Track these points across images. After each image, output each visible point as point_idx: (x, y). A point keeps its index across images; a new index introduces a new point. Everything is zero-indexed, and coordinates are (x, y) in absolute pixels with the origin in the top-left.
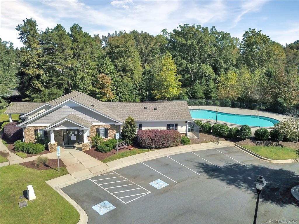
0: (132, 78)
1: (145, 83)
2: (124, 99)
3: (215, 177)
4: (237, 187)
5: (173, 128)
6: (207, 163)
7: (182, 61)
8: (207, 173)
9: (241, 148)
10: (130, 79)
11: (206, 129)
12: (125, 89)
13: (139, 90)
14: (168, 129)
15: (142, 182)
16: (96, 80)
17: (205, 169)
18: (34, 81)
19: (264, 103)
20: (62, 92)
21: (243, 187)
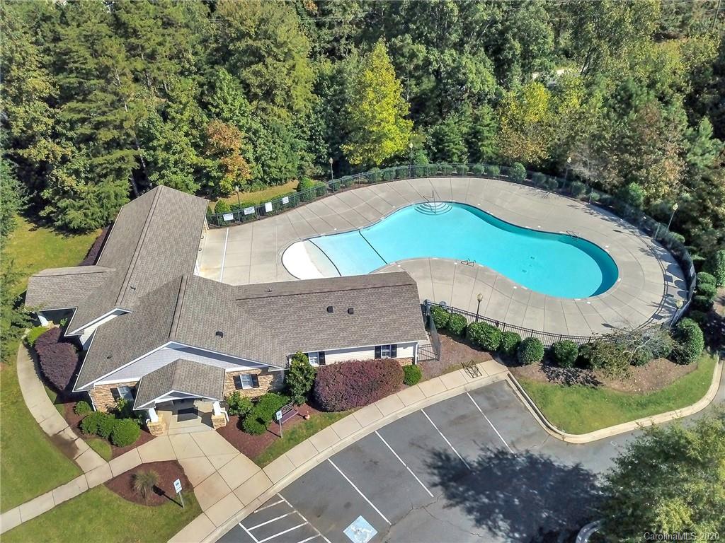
0: (290, 108)
1: (322, 122)
2: (275, 168)
3: (458, 500)
4: (490, 533)
5: (388, 351)
6: (449, 452)
7: (415, 47)
8: (444, 489)
9: (519, 389)
10: (284, 112)
11: (456, 331)
12: (277, 145)
13: (310, 139)
14: (377, 356)
15: (331, 529)
16: (204, 137)
17: (443, 472)
18: (54, 172)
19: (598, 187)
20: (127, 182)
21: (501, 530)
